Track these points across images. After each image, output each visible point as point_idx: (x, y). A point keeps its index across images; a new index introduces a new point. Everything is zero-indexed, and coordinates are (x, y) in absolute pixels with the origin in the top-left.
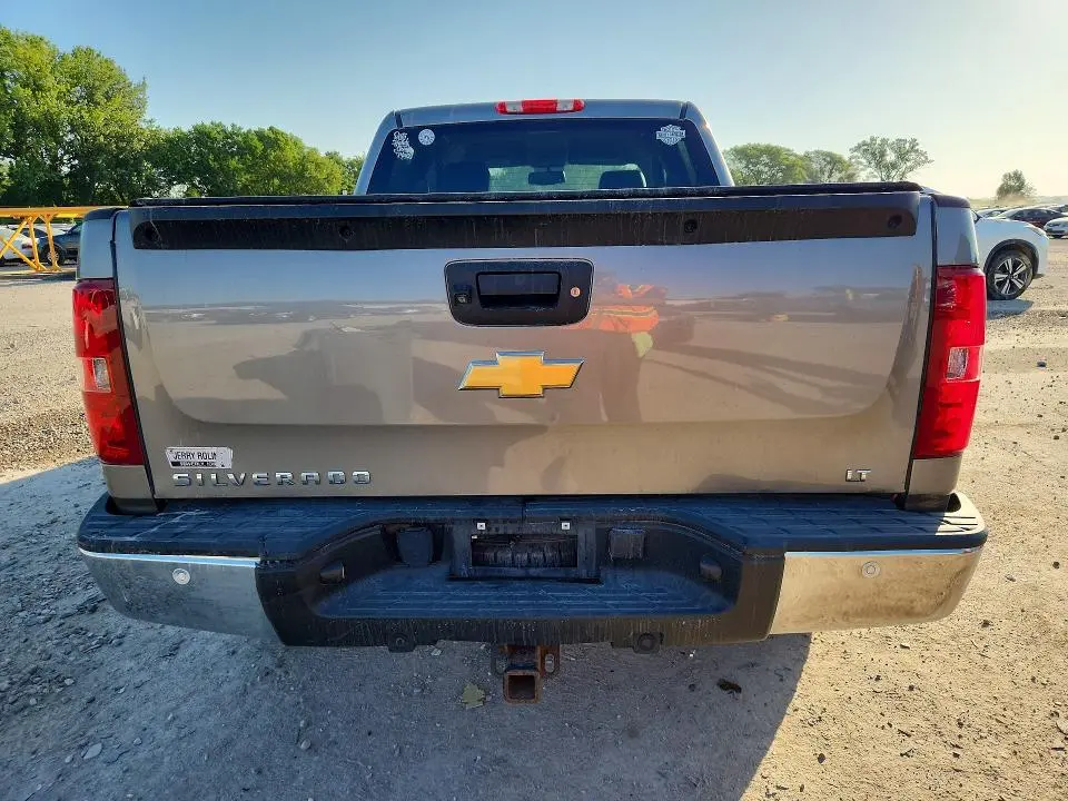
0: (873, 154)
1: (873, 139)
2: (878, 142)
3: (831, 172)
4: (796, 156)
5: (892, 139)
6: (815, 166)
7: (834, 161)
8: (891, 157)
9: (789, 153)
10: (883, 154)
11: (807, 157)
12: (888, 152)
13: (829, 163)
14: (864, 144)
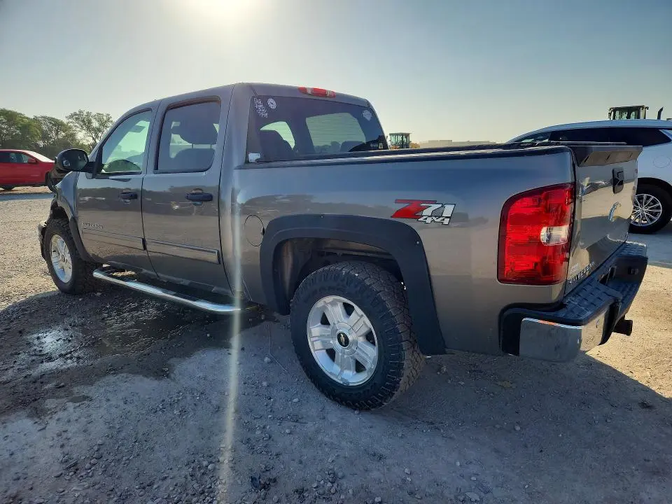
0: (83, 121)
1: (80, 112)
2: (85, 114)
3: (58, 132)
4: (27, 118)
5: (94, 113)
6: (45, 128)
7: (58, 125)
8: (95, 124)
9: (22, 117)
10: (90, 122)
11: (36, 119)
12: (93, 121)
13: (54, 125)
14: (75, 114)
